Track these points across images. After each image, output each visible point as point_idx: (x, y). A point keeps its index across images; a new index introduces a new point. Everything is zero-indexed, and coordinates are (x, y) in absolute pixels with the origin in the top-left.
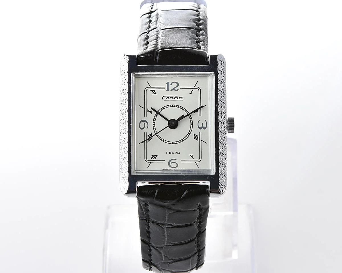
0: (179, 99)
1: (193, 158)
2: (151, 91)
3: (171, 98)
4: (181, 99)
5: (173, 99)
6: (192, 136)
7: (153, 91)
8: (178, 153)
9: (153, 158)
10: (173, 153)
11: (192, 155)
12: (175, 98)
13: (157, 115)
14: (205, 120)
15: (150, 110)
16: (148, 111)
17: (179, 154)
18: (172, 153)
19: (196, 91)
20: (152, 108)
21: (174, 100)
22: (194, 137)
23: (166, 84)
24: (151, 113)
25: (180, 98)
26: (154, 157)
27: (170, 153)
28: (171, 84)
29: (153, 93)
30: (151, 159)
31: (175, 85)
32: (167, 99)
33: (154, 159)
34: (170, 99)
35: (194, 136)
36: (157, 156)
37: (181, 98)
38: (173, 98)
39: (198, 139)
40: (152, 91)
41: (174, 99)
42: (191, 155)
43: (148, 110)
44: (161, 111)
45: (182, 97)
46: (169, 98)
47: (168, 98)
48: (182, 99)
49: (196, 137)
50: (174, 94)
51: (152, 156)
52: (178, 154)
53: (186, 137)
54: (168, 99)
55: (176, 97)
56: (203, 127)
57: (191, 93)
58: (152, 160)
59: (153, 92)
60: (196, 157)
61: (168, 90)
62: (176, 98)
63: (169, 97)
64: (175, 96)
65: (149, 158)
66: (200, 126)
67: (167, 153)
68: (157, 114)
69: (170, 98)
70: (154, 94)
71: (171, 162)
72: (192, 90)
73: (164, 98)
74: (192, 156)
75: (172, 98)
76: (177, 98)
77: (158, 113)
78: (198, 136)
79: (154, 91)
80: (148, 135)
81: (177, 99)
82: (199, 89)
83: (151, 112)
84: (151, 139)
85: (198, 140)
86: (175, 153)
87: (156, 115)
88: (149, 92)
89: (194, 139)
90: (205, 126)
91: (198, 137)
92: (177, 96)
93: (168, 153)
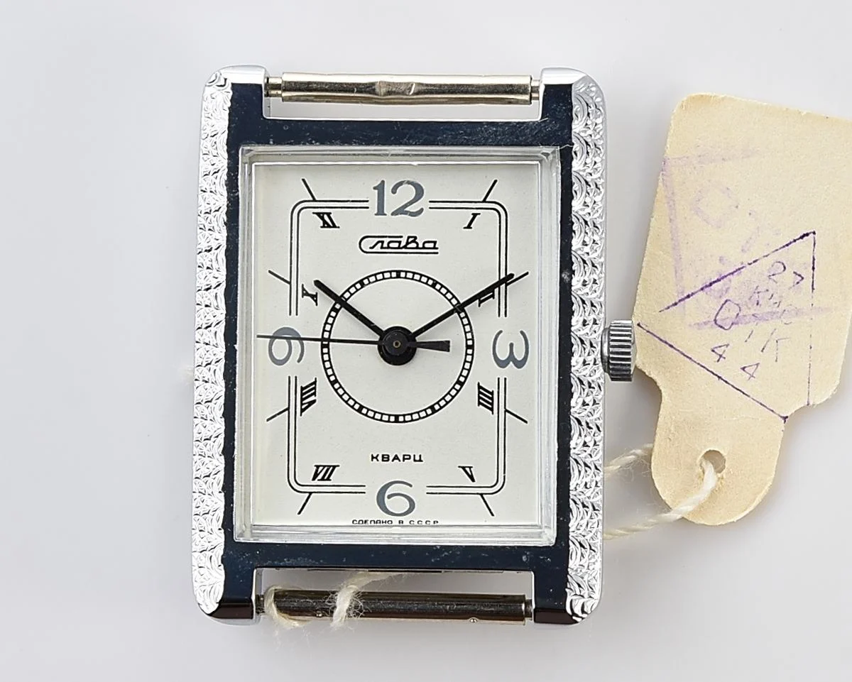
0: (424, 248)
1: (473, 480)
2: (318, 214)
3: (391, 245)
4: (431, 247)
5: (399, 248)
6: (469, 392)
7: (326, 217)
8: (417, 458)
9: (320, 477)
10: (396, 458)
11: (470, 468)
12: (408, 243)
13: (337, 311)
14: (522, 333)
15: (312, 290)
16: (305, 294)
17: (420, 460)
18: (391, 458)
19: (488, 219)
20: (318, 284)
21: (404, 250)
22: (479, 398)
23: (375, 188)
24: (316, 301)
25: (427, 245)
26: (324, 473)
27: (385, 458)
28: (394, 191)
29: (325, 222)
30: (314, 479)
31: (408, 192)
32: (378, 248)
33: (323, 479)
34: (388, 247)
35: (480, 393)
36: (334, 467)
37: (431, 245)
38: (400, 242)
39: (492, 404)
40: (320, 215)
41: (405, 247)
42: (464, 468)
43: (303, 289)
44: (352, 295)
45: (435, 243)
46: (385, 245)
47: (383, 242)
48: (434, 248)
49: (486, 398)
50: (403, 227)
51: (318, 467)
52: (415, 460)
53: (446, 400)
54: (382, 248)
55: (410, 240)
56: (511, 357)
57: (469, 227)
58: (316, 482)
59: (322, 218)
60: (485, 476)
61: (381, 212)
62: (411, 244)
63: (386, 240)
64: (409, 237)
65: (305, 475)
66: (503, 356)
67: (373, 458)
68: (338, 306)
69: (387, 245)
70: (329, 226)
71: (388, 492)
72: (475, 215)
73: (367, 244)
74: (468, 469)
75: (396, 245)
76: (417, 244)
77: (341, 302)
78: (492, 393)
79: (329, 214)
80: (302, 389)
81: (417, 248)
82: (500, 209)
83: (314, 297)
84: (314, 401)
85: (492, 409)
86: (404, 459)
87: (333, 309)
88: (310, 220)
89: (480, 403)
90: (519, 356)
91: (492, 399)
92: (415, 238)
93: (376, 458)
